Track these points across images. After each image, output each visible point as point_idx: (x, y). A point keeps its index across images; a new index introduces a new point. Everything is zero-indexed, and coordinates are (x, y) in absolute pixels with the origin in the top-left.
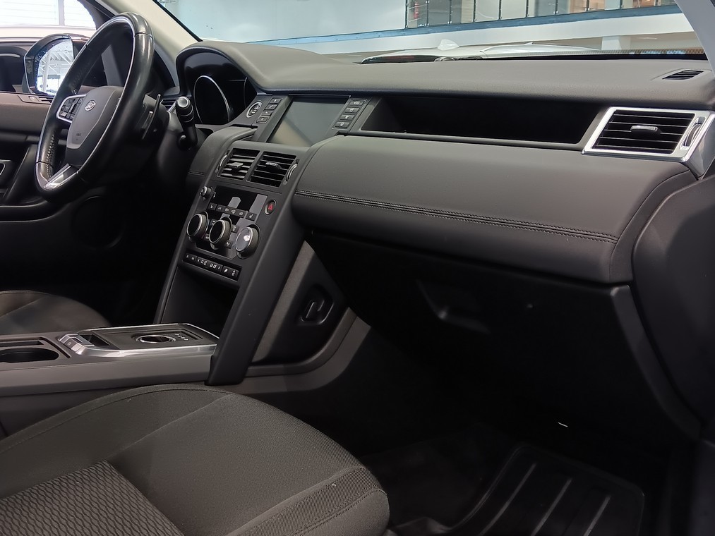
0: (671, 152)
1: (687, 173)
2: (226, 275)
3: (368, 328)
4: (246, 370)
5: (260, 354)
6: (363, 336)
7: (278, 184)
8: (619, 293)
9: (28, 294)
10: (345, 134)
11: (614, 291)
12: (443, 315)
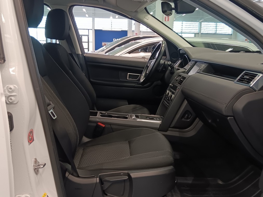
0: (249, 84)
1: (252, 90)
2: (167, 105)
3: (203, 124)
4: (168, 129)
5: (172, 125)
6: (201, 126)
7: (181, 84)
8: (230, 119)
9: (138, 106)
10: (199, 73)
11: (229, 118)
12: (210, 121)
